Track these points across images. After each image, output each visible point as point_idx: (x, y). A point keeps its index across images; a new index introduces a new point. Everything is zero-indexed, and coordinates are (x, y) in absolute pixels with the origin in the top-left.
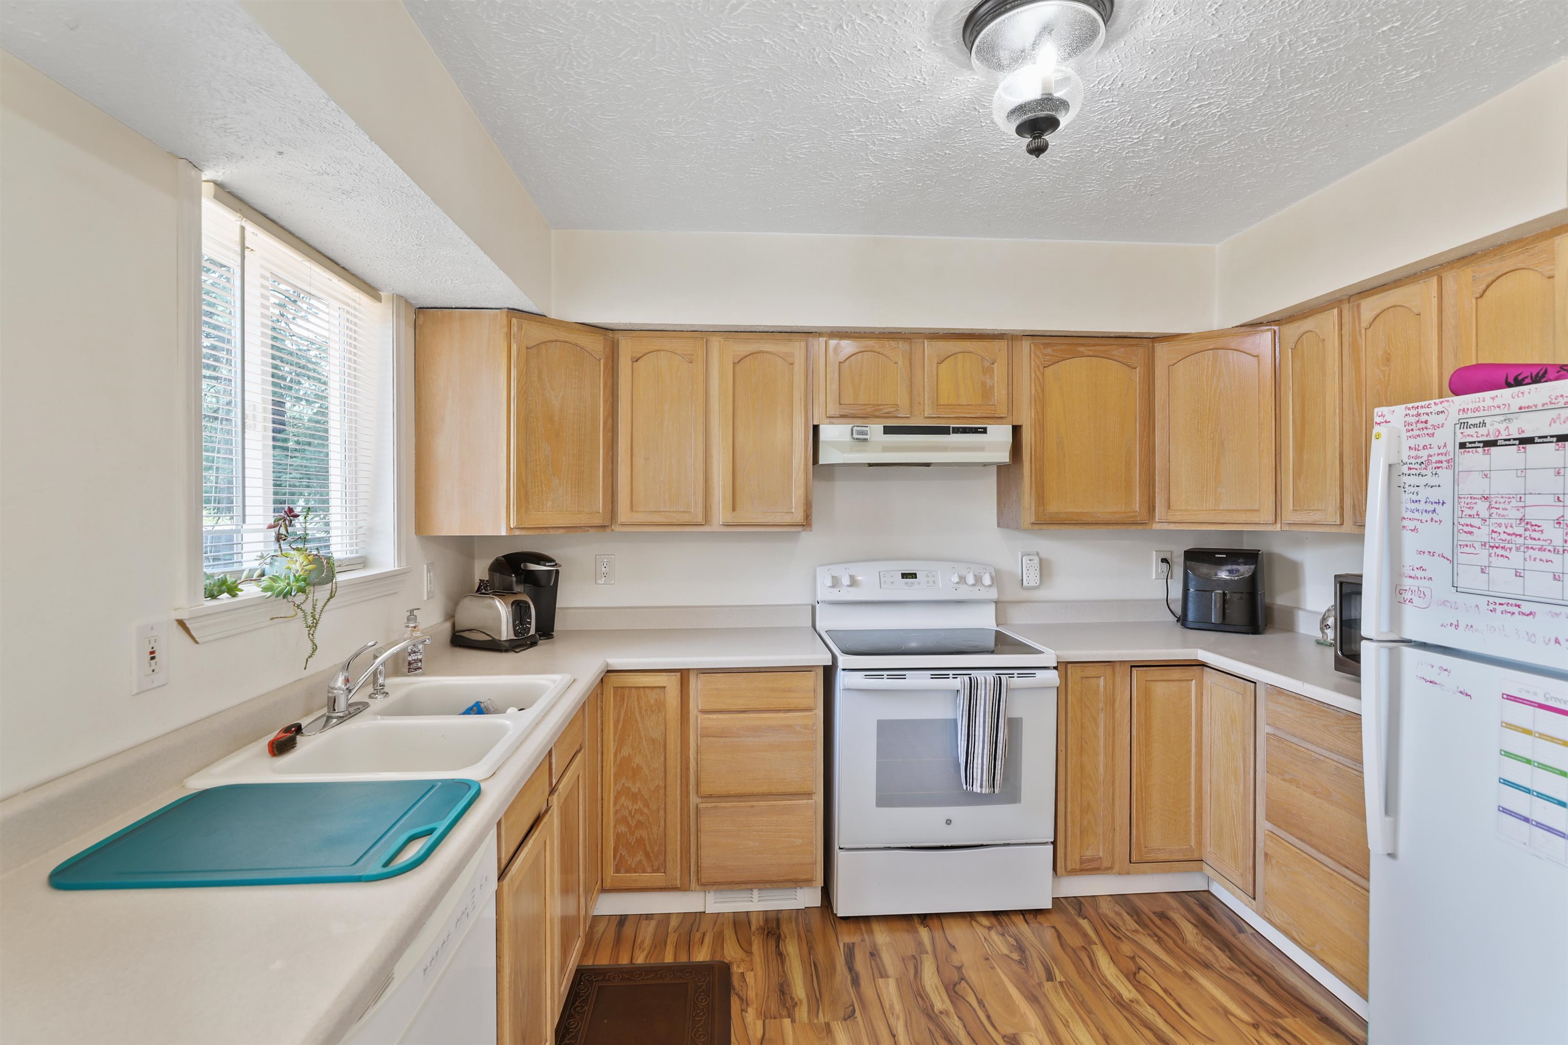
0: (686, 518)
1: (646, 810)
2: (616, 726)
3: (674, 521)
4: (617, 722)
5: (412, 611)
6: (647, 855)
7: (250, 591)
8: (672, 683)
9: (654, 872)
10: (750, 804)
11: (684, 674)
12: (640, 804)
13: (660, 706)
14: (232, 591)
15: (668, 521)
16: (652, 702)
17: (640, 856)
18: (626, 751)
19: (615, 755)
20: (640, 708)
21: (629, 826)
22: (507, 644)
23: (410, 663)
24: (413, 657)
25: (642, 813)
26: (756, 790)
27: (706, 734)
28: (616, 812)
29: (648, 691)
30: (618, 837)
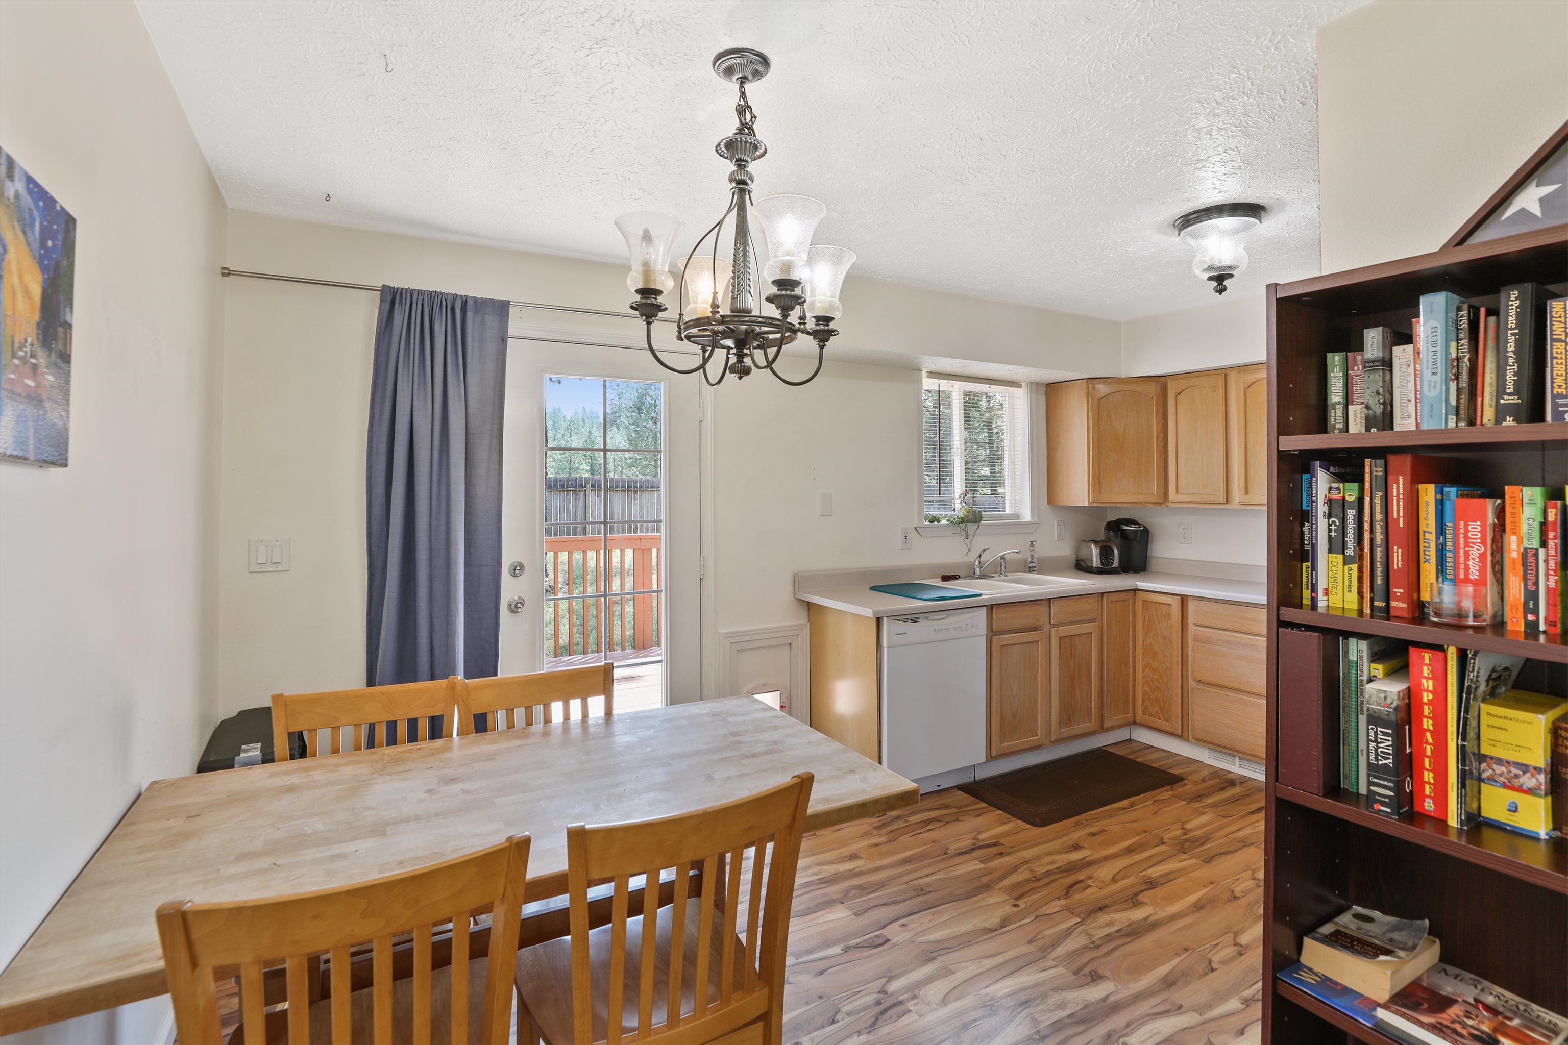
0: (1212, 499)
1: (1160, 681)
2: (1143, 624)
3: (1205, 501)
4: (1144, 622)
5: (1032, 542)
6: (1161, 708)
7: (944, 522)
8: (1175, 603)
9: (1165, 720)
10: (1227, 693)
11: (1184, 599)
12: (1157, 676)
13: (1169, 616)
14: (938, 521)
15: (1201, 500)
16: (1164, 613)
17: (1157, 708)
18: (1149, 641)
19: (1143, 642)
20: (1157, 616)
21: (1151, 688)
22: (1096, 570)
23: (1030, 568)
24: (1031, 565)
25: (1159, 682)
26: (1230, 685)
27: (1196, 639)
28: (1143, 677)
29: (1161, 605)
30: (1145, 693)
